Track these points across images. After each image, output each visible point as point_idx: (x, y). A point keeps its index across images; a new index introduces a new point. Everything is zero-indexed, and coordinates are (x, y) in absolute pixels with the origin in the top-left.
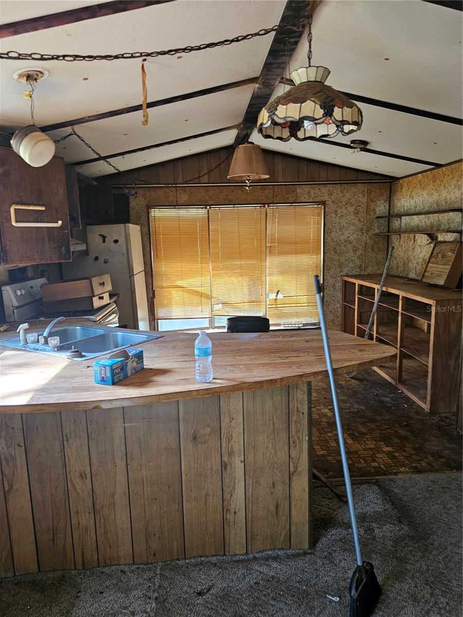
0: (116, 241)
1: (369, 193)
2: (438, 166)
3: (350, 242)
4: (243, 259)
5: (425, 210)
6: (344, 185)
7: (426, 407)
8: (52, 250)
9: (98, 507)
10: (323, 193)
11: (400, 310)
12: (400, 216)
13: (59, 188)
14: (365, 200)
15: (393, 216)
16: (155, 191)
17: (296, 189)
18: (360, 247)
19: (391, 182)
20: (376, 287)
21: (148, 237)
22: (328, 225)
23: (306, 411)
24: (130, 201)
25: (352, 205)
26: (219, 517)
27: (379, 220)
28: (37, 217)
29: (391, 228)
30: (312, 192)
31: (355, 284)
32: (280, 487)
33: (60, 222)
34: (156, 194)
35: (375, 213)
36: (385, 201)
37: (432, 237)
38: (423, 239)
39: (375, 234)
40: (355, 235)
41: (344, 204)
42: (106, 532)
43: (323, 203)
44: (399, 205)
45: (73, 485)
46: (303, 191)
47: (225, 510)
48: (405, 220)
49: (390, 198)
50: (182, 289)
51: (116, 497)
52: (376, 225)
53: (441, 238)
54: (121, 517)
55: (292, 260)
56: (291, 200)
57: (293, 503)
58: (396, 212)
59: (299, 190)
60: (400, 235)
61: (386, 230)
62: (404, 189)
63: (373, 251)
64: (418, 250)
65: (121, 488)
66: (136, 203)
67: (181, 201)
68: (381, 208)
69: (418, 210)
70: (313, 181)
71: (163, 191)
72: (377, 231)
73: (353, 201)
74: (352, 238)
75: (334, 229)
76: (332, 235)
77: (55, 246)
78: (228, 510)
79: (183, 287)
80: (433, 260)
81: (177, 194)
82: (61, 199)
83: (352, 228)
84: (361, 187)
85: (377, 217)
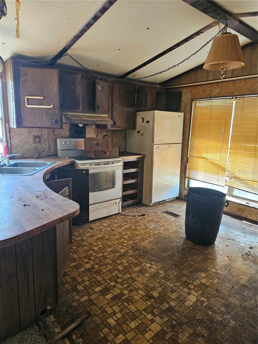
0: (148, 122)
8: (47, 120)
13: (54, 86)
16: (198, 88)
21: (189, 120)
24: (182, 96)
28: (40, 102)
33: (52, 105)
34: (198, 90)
50: (206, 160)
66: (186, 97)
67: (214, 94)
71: (203, 87)
77: (49, 118)
81: (211, 88)
82: (54, 93)
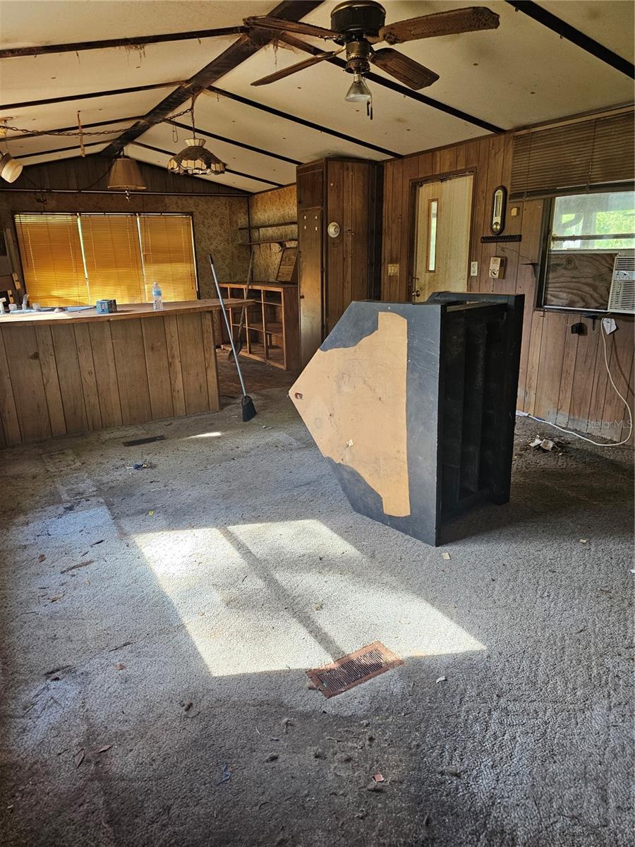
1: (231, 206)
2: (281, 186)
3: (219, 252)
4: (120, 267)
5: (276, 223)
6: (207, 198)
7: (283, 367)
9: (100, 392)
10: (190, 203)
11: (262, 302)
12: (258, 228)
14: (227, 212)
15: (253, 228)
16: (19, 196)
17: (164, 199)
18: (228, 256)
19: (248, 197)
20: (244, 287)
22: (197, 235)
23: (211, 331)
25: (217, 217)
26: (170, 395)
27: (241, 231)
29: (252, 240)
30: (180, 202)
31: (227, 288)
32: (201, 375)
34: (21, 199)
35: (237, 225)
36: (245, 214)
37: (281, 244)
38: (276, 247)
39: (240, 245)
40: (222, 245)
41: (210, 215)
42: (106, 407)
43: (191, 214)
44: (256, 218)
45: (85, 379)
46: (171, 201)
47: (172, 390)
48: (262, 231)
49: (249, 211)
51: (111, 384)
52: (239, 236)
53: (288, 245)
54: (114, 397)
55: (168, 268)
56: (161, 209)
57: (209, 384)
58: (254, 224)
59: (167, 200)
60: (259, 244)
61: (248, 240)
62: (259, 204)
63: (240, 260)
64: (274, 258)
65: (113, 379)
67: (49, 207)
68: (242, 221)
69: (271, 222)
70: (180, 192)
72: (240, 242)
73: (217, 213)
74: (219, 248)
75: (203, 239)
76: (203, 244)
78: (174, 390)
79: (59, 298)
80: (283, 263)
83: (219, 238)
84: (223, 200)
85: (240, 229)
